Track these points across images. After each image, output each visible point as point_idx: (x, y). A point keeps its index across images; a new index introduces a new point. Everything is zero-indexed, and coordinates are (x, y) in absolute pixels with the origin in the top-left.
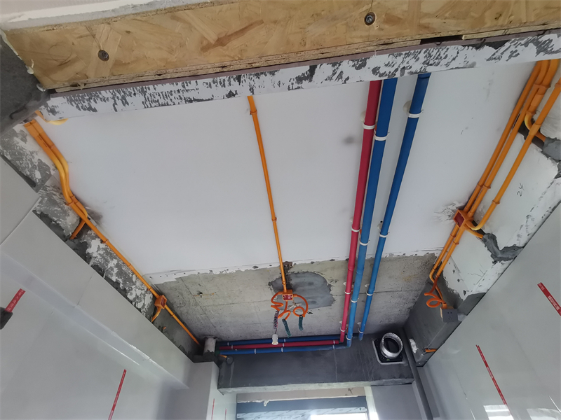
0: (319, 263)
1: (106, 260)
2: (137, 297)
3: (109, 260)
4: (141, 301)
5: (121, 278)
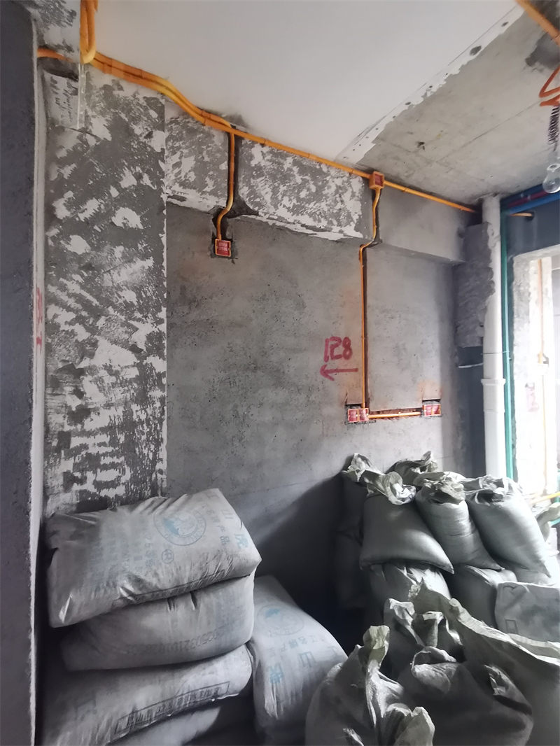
2: (339, 188)
3: (282, 161)
4: (346, 190)
5: (307, 175)
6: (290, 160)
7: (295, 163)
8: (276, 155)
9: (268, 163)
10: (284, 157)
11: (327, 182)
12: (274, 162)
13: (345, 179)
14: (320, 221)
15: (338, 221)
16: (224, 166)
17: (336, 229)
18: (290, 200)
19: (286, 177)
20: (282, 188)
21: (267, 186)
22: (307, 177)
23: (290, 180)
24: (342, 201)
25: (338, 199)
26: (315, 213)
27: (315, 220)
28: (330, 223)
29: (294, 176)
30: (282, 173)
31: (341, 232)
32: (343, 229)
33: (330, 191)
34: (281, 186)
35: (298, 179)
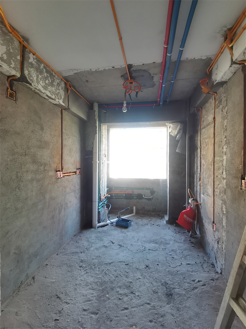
0: (147, 64)
1: (39, 65)
2: (58, 84)
3: (40, 64)
4: (60, 86)
5: (48, 74)
6: (42, 65)
7: (44, 67)
8: (38, 61)
9: (35, 63)
10: (41, 63)
11: (54, 80)
12: (37, 64)
13: (60, 81)
14: (52, 95)
15: (58, 97)
16: (19, 57)
17: (57, 100)
18: (43, 83)
19: (41, 72)
20: (40, 76)
21: (35, 73)
22: (48, 75)
23: (42, 73)
24: (59, 89)
25: (58, 88)
26: (51, 91)
27: (51, 94)
28: (55, 97)
29: (44, 72)
30: (40, 70)
31: (59, 102)
32: (59, 101)
33: (55, 84)
34: (40, 75)
35: (45, 74)
